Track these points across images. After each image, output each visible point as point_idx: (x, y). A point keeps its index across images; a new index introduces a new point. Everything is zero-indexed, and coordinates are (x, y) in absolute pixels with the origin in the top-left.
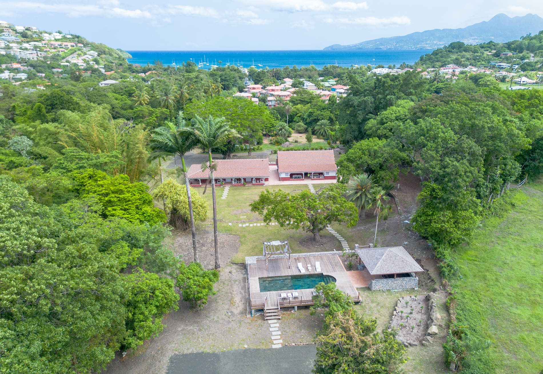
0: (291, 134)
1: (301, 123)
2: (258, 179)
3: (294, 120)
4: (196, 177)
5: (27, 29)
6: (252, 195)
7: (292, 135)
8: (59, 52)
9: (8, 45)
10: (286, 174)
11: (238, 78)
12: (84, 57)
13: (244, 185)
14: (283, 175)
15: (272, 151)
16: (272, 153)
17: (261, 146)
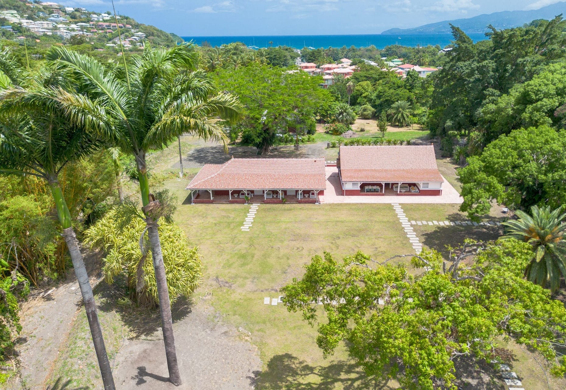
0: (354, 120)
1: (369, 106)
2: (306, 192)
3: (358, 101)
4: (203, 188)
5: (76, 11)
6: (296, 222)
7: (355, 122)
8: (106, 33)
9: (56, 26)
10: (354, 184)
11: (289, 57)
12: (131, 39)
13: (282, 202)
14: (348, 187)
15: (328, 144)
16: (328, 147)
17: (312, 137)
